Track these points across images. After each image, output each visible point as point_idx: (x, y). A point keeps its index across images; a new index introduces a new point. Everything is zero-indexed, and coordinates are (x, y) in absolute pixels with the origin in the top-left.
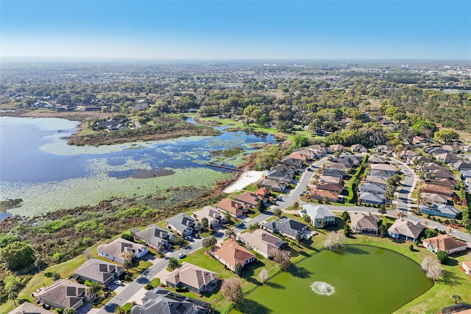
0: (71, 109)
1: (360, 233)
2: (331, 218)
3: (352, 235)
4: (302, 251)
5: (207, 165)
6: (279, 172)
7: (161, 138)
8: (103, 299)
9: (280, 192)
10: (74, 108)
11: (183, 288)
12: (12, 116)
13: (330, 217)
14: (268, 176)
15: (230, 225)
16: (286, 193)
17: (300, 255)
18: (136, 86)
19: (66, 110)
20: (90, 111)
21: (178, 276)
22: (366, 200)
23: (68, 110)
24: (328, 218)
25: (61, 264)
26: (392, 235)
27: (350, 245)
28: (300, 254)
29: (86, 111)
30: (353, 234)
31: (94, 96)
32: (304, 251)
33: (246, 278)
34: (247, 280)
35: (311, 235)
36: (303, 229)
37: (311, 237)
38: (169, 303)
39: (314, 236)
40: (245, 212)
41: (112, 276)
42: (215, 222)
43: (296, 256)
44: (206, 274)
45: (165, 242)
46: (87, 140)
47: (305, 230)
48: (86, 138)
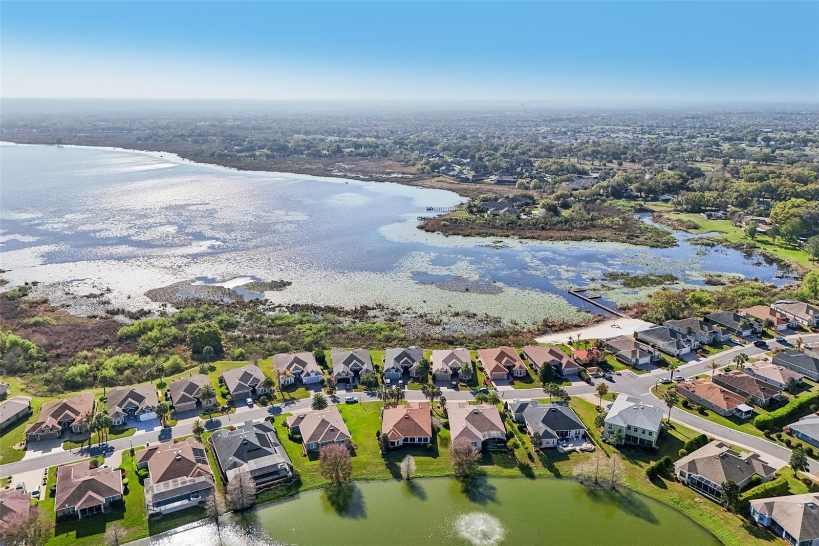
0: (477, 180)
1: (686, 482)
2: (647, 433)
3: (665, 480)
4: (528, 465)
5: (569, 292)
6: (664, 331)
7: (551, 237)
8: (218, 412)
9: (628, 365)
10: (483, 178)
11: (295, 436)
12: (401, 184)
13: (644, 432)
14: (641, 332)
15: (466, 386)
16: (640, 370)
17: (516, 468)
18: (612, 149)
19: (471, 181)
20: (501, 185)
21: (302, 418)
22: (802, 434)
23: (473, 181)
24: (640, 432)
25: (237, 362)
26: (754, 514)
27: (639, 494)
28: (519, 467)
29: (496, 184)
30: (671, 479)
31: (530, 162)
32: (532, 465)
33: (388, 460)
34: (386, 464)
35: (578, 448)
36: (573, 432)
37: (574, 451)
38: (245, 440)
39: (582, 451)
40: (516, 377)
41: (247, 391)
42: (443, 373)
43: (506, 467)
44: (332, 430)
45: (347, 375)
46: (444, 225)
47: (577, 437)
48: (444, 222)
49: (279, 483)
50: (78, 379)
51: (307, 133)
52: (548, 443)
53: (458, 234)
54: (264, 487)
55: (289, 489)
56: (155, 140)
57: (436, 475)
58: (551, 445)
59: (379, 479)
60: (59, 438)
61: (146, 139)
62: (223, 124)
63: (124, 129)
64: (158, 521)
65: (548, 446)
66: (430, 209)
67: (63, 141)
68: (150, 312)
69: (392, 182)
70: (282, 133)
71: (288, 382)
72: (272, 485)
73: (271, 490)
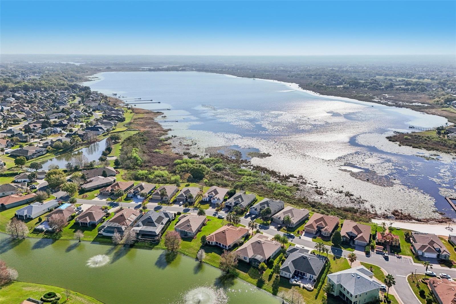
2: (350, 294)
4: (265, 281)
5: (445, 198)
8: (166, 204)
13: (348, 292)
15: (286, 230)
16: (420, 260)
17: (257, 280)
24: (346, 292)
32: (267, 282)
35: (302, 285)
36: (308, 275)
37: (299, 286)
38: (150, 217)
39: (304, 288)
40: (322, 235)
41: (183, 198)
42: (277, 219)
43: (252, 277)
44: (188, 226)
45: (230, 204)
46: (406, 139)
47: (310, 279)
48: (406, 137)
49: (150, 240)
50: (139, 176)
51: (386, 75)
52: (286, 274)
53: (410, 146)
54: (143, 240)
55: (151, 245)
56: (296, 77)
57: (215, 265)
58: (287, 276)
59: (189, 256)
60: (109, 196)
61: (292, 77)
62: (342, 69)
63: (288, 71)
64: (100, 237)
65: (286, 276)
66: (412, 128)
67: (256, 76)
68: (198, 156)
69: (407, 108)
70: (370, 75)
71: (205, 200)
72: (147, 240)
73: (145, 242)
